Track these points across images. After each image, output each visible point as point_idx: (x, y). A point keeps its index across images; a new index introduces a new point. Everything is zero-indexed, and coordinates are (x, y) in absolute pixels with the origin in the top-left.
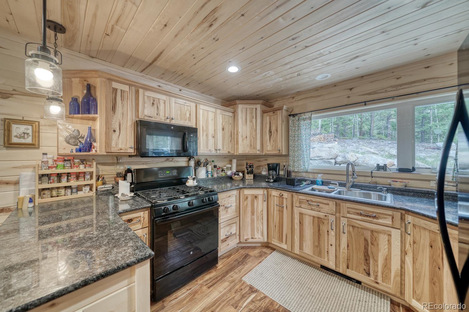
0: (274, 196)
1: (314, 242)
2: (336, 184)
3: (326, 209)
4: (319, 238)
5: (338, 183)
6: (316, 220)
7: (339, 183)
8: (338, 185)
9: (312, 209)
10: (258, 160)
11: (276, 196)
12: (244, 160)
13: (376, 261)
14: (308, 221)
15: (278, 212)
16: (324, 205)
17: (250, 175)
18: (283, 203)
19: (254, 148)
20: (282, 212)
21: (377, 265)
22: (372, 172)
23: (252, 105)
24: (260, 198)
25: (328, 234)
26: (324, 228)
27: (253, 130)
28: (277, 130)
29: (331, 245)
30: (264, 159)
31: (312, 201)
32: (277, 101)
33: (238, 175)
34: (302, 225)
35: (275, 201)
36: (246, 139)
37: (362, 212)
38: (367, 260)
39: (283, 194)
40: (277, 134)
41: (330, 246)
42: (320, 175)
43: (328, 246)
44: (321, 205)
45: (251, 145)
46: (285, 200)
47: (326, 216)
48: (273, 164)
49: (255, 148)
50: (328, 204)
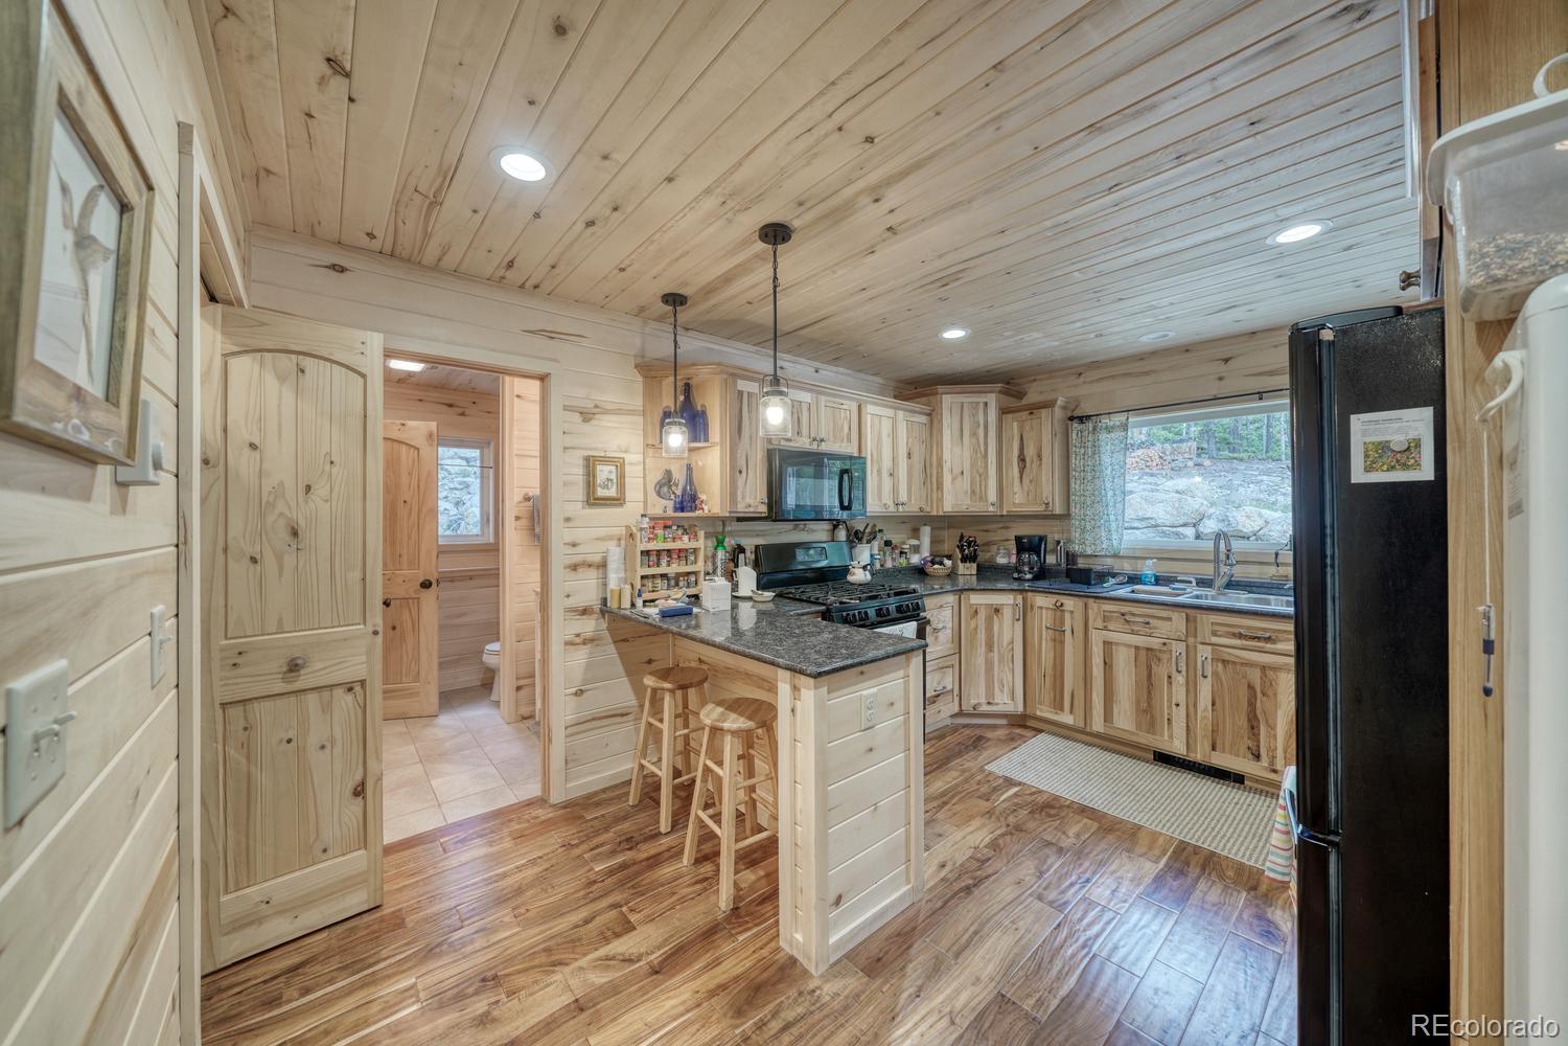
0: (1041, 608)
1: (1138, 702)
2: (1190, 582)
3: (1164, 628)
4: (1149, 693)
5: (1193, 580)
6: (1143, 653)
7: (1196, 579)
8: (1194, 584)
9: (1133, 632)
10: (985, 527)
11: (1047, 609)
12: (944, 528)
13: (1272, 727)
14: (1123, 661)
15: (1051, 644)
16: (1160, 622)
17: (968, 564)
18: (1062, 623)
19: (981, 498)
20: (1062, 642)
21: (1275, 736)
22: (1277, 554)
23: (977, 395)
24: (1007, 613)
25: (1170, 683)
26: (1161, 671)
27: (979, 455)
28: (1040, 457)
29: (1178, 705)
30: (1000, 526)
31: (1133, 615)
32: (1035, 380)
33: (941, 563)
34: (1111, 666)
35: (1043, 618)
36: (960, 478)
37: (1242, 631)
38: (1253, 728)
39: (1063, 601)
40: (1041, 465)
41: (1174, 706)
42: (1149, 562)
43: (1170, 707)
44: (1153, 622)
45: (973, 492)
46: (1067, 616)
47: (1165, 644)
48: (1030, 538)
49: (983, 498)
50: (1169, 619)
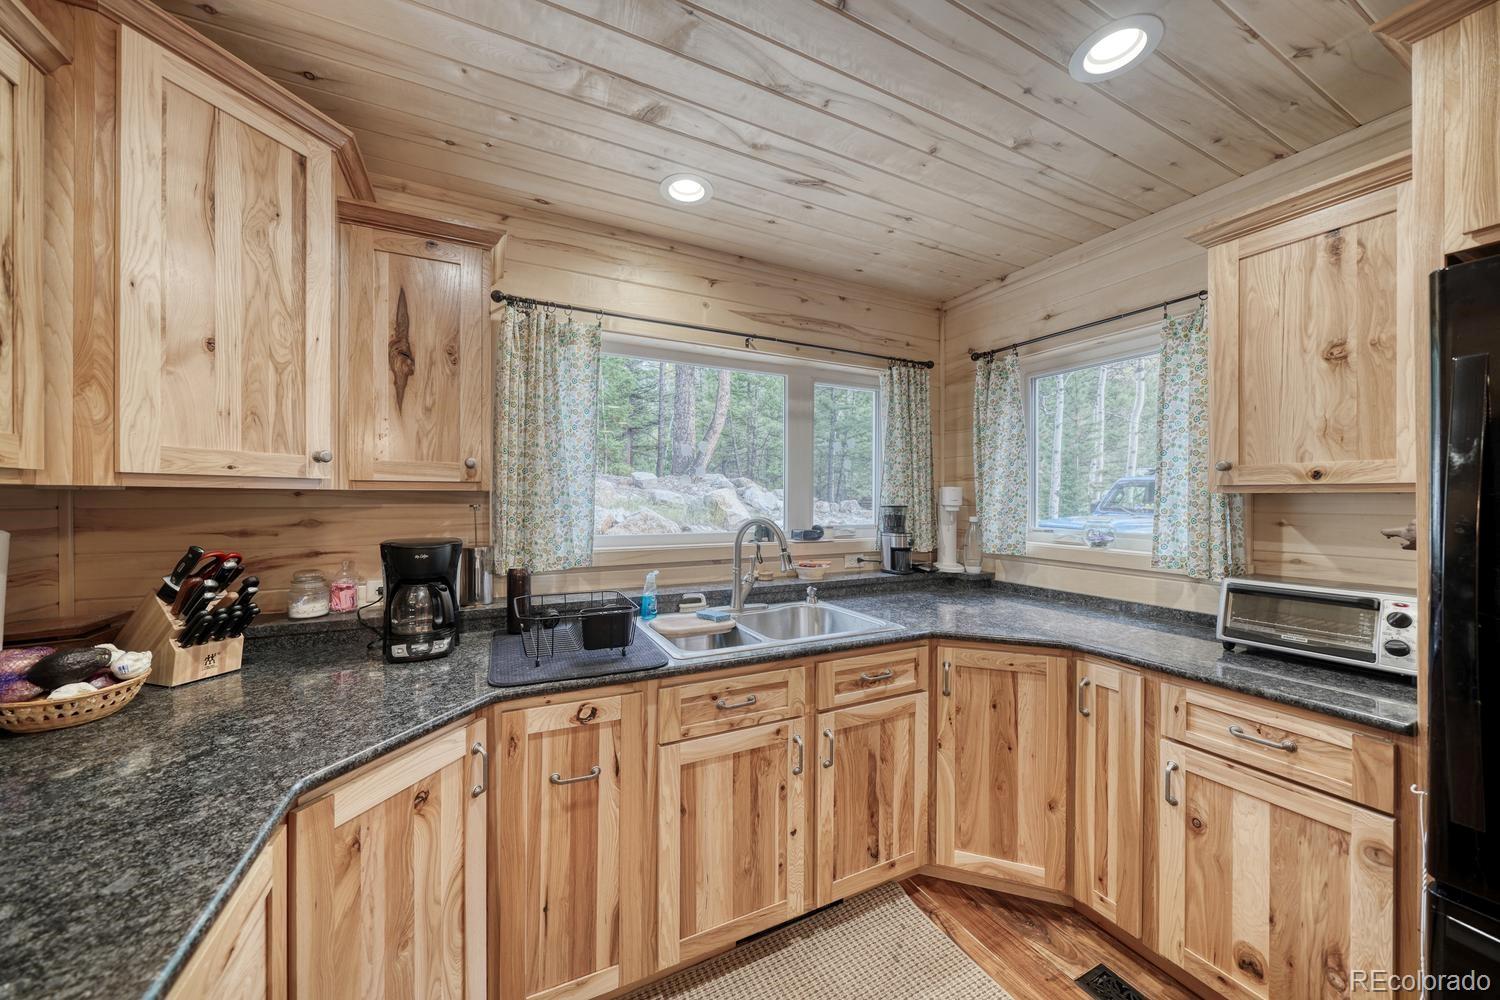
0: (538, 736)
1: (737, 861)
2: (698, 600)
3: (775, 703)
4: (754, 832)
5: (701, 596)
6: (745, 763)
7: (704, 593)
8: (704, 602)
9: (733, 727)
10: (234, 525)
11: (553, 733)
12: (58, 532)
13: (889, 804)
14: (714, 786)
15: (563, 820)
16: (770, 692)
17: (211, 646)
18: (593, 754)
19: (280, 436)
20: (592, 803)
21: (892, 814)
24: (449, 794)
25: (783, 798)
26: (770, 784)
28: (452, 354)
29: (794, 833)
30: (296, 518)
31: (731, 693)
34: (693, 814)
36: (200, 358)
37: (863, 675)
38: (873, 815)
39: (595, 703)
40: (454, 374)
41: (789, 836)
42: (652, 575)
43: (782, 842)
44: (762, 697)
46: (605, 736)
47: (778, 732)
48: (431, 548)
49: (288, 436)
50: (785, 684)
